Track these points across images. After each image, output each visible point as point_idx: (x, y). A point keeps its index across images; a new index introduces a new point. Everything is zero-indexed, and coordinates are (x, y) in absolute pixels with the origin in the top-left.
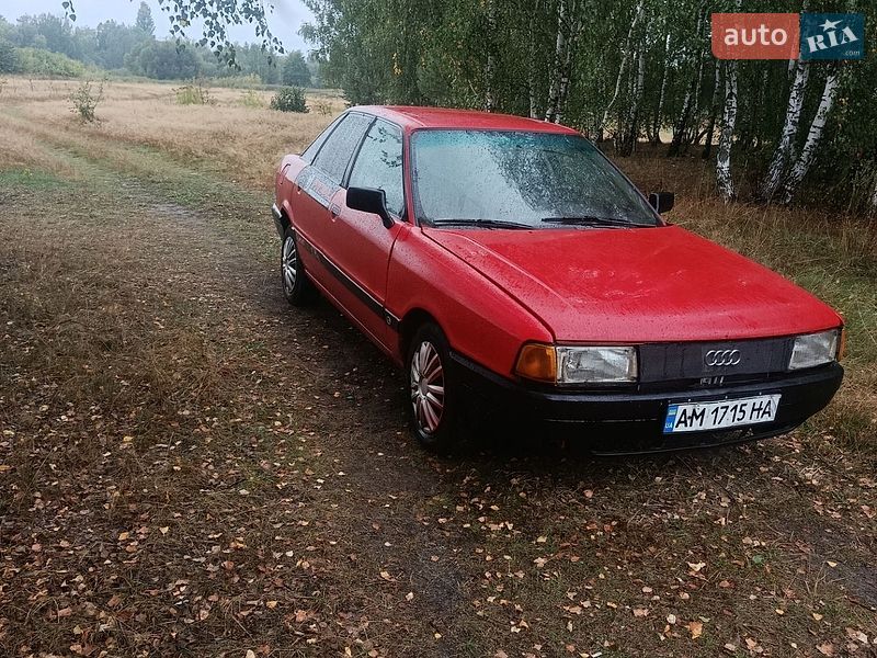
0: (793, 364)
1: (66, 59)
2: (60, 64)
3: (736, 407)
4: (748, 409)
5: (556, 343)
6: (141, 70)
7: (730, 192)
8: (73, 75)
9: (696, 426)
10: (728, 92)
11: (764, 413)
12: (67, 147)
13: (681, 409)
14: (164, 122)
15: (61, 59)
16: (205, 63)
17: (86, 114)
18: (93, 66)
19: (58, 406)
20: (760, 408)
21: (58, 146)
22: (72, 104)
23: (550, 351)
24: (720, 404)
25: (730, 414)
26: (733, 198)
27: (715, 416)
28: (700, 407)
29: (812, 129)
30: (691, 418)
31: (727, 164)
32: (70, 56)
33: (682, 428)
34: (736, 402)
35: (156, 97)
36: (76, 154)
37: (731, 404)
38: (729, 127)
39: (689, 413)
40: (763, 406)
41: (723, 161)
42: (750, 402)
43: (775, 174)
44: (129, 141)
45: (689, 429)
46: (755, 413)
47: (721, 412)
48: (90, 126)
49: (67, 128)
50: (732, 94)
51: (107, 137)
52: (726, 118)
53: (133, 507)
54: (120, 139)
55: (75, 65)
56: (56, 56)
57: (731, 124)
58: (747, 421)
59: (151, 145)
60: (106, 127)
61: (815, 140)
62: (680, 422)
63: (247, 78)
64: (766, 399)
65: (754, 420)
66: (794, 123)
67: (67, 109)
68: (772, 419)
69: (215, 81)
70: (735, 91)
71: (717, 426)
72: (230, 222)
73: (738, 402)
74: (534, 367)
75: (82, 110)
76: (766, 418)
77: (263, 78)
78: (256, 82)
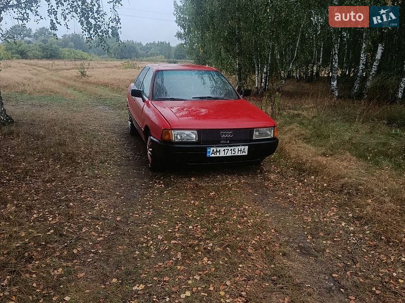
0: (254, 138)
1: (82, 52)
2: (79, 55)
3: (231, 150)
4: (236, 150)
5: (172, 129)
6: (113, 55)
7: (337, 95)
8: (84, 59)
9: (218, 155)
10: (334, 52)
11: (243, 152)
12: (72, 87)
13: (212, 149)
14: (114, 76)
15: (80, 52)
16: (140, 51)
17: (83, 74)
18: (93, 55)
19: (40, 158)
20: (241, 150)
21: (69, 87)
22: (77, 71)
23: (170, 132)
24: (225, 148)
25: (230, 152)
26: (338, 97)
27: (224, 152)
28: (218, 149)
29: (373, 67)
30: (216, 152)
31: (336, 82)
32: (83, 51)
33: (213, 155)
34: (231, 148)
35: (116, 66)
36: (75, 90)
37: (230, 148)
38: (335, 67)
39: (215, 151)
40: (242, 150)
41: (334, 82)
42: (237, 148)
43: (357, 86)
44: (97, 84)
45: (215, 156)
46: (239, 152)
47: (226, 151)
48: (84, 79)
49: (75, 80)
50: (335, 53)
51: (89, 83)
52: (334, 64)
53: (53, 179)
54: (94, 83)
55: (85, 55)
56: (77, 51)
57: (336, 66)
58: (236, 154)
59: (106, 85)
60: (90, 79)
61: (375, 71)
62: (212, 153)
63: (158, 57)
64: (243, 147)
65: (239, 154)
66: (363, 64)
67: (75, 73)
68: (246, 154)
69: (145, 59)
70: (337, 52)
71: (225, 155)
72: (123, 111)
73: (233, 148)
74: (167, 137)
75: (81, 72)
76: (244, 154)
77: (165, 57)
78: (162, 59)
